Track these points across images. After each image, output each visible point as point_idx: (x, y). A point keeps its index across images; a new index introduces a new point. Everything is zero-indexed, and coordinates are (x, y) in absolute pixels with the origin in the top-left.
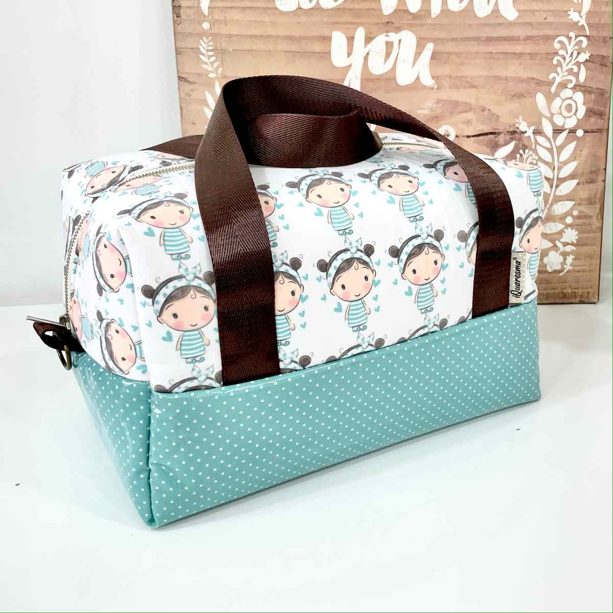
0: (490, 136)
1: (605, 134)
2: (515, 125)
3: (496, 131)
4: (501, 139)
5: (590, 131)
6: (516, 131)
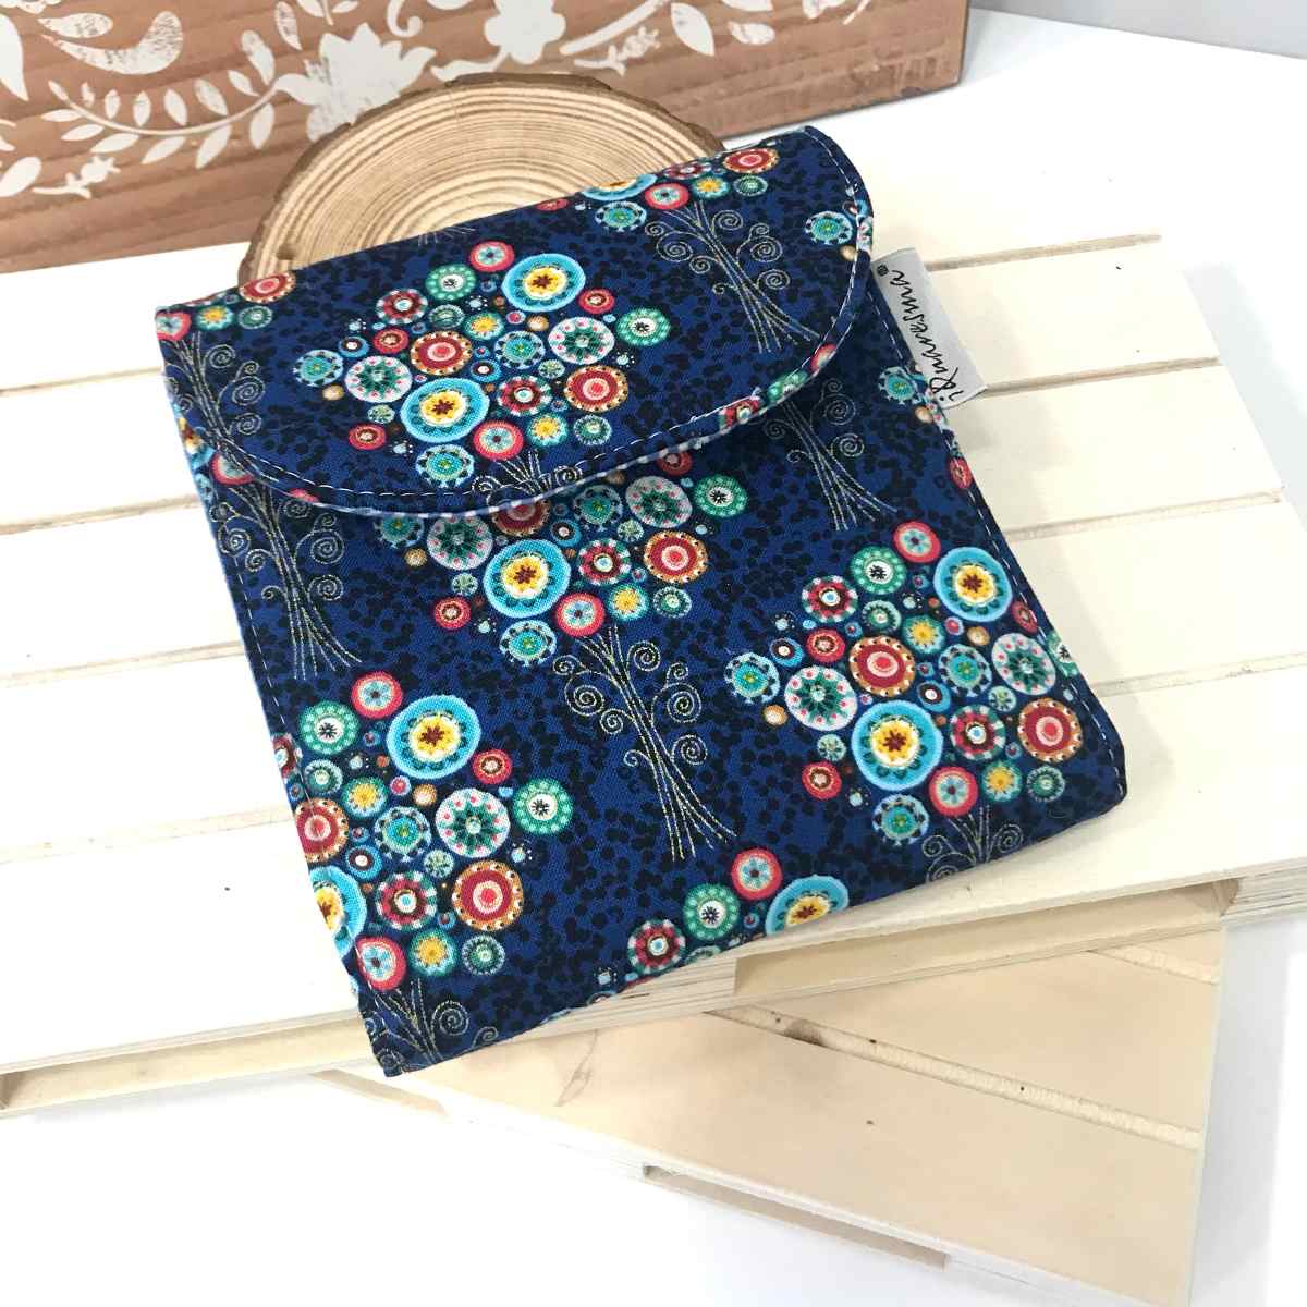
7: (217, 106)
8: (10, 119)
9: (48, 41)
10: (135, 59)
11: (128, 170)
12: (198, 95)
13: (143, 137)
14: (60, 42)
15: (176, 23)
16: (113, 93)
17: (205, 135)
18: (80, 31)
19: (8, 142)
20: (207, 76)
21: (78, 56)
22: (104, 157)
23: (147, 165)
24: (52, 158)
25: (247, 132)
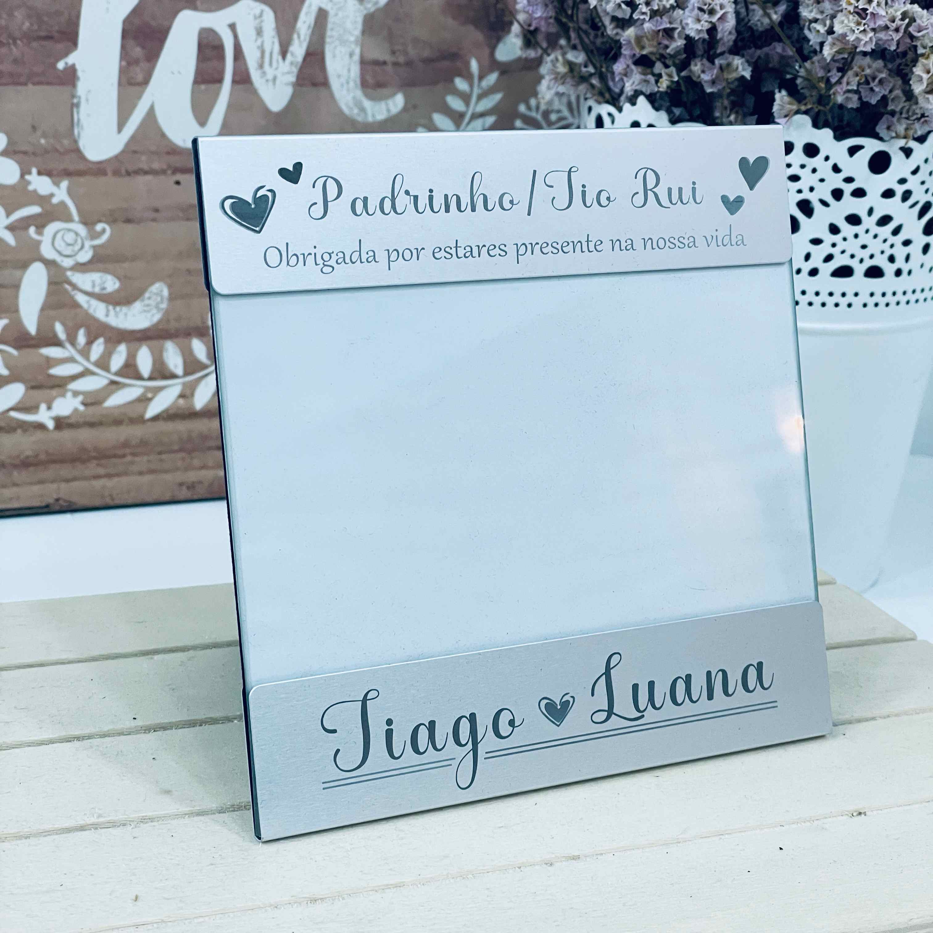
7: (176, 366)
8: (16, 347)
9: (66, 291)
10: (126, 315)
11: (92, 410)
12: (165, 355)
13: (113, 383)
14: (75, 292)
15: (166, 292)
16: (101, 340)
17: (158, 390)
18: (94, 286)
19: (7, 366)
20: (176, 340)
21: (85, 305)
22: (76, 394)
23: (107, 408)
24: (33, 388)
25: (192, 395)
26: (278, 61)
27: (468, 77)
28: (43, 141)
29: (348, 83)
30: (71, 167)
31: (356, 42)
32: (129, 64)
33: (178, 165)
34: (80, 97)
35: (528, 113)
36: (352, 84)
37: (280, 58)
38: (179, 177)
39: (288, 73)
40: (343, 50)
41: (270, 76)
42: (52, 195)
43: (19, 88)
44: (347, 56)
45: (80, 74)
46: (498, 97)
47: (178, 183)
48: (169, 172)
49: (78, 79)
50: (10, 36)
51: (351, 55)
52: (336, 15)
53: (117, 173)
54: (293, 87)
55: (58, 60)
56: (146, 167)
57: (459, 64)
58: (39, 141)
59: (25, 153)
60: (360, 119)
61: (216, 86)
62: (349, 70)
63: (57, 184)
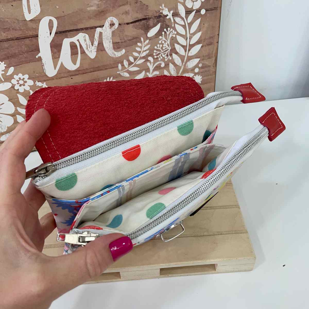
0: (143, 21)
1: (219, 11)
2: (159, 11)
3: (147, 17)
4: (151, 22)
5: (210, 9)
6: (161, 16)
26: (91, 47)
27: (141, 42)
28: (37, 75)
29: (110, 49)
30: (46, 79)
31: (111, 39)
32: (54, 53)
33: (71, 75)
34: (43, 63)
35: (158, 48)
36: (111, 49)
37: (92, 46)
38: (72, 77)
39: (94, 49)
40: (108, 41)
41: (90, 51)
42: (42, 86)
43: (28, 64)
44: (109, 42)
45: (42, 58)
46: (149, 46)
47: (72, 78)
48: (69, 76)
49: (42, 59)
50: (23, 52)
51: (110, 42)
52: (105, 33)
53: (57, 79)
54: (97, 52)
55: (36, 56)
56: (63, 76)
57: (138, 39)
58: (36, 75)
59: (34, 78)
60: (114, 57)
61: (77, 55)
62: (110, 46)
63: (43, 83)
